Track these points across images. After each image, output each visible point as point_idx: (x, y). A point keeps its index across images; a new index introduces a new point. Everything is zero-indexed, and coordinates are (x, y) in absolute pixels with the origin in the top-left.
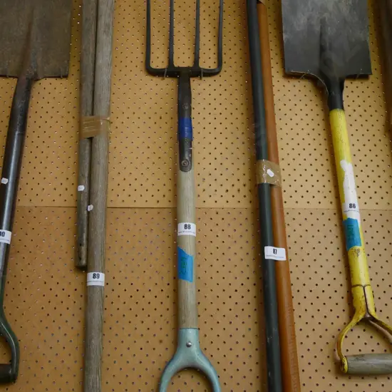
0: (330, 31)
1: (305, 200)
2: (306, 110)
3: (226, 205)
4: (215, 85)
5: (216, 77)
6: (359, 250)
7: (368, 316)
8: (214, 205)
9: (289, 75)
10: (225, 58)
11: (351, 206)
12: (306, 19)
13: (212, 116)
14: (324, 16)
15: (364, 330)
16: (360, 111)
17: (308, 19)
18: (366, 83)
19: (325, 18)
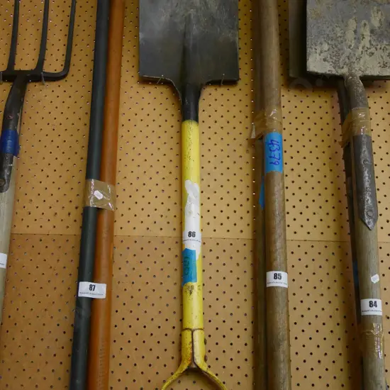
0: (195, 30)
1: (144, 226)
2: (160, 121)
3: (52, 232)
4: (59, 91)
5: (61, 82)
6: (192, 287)
7: (194, 366)
8: (38, 231)
9: (145, 81)
10: (74, 60)
11: (191, 234)
12: (168, 17)
13: (50, 127)
14: (189, 12)
15: (194, 382)
16: (222, 122)
17: (171, 16)
18: (234, 90)
19: (190, 15)
